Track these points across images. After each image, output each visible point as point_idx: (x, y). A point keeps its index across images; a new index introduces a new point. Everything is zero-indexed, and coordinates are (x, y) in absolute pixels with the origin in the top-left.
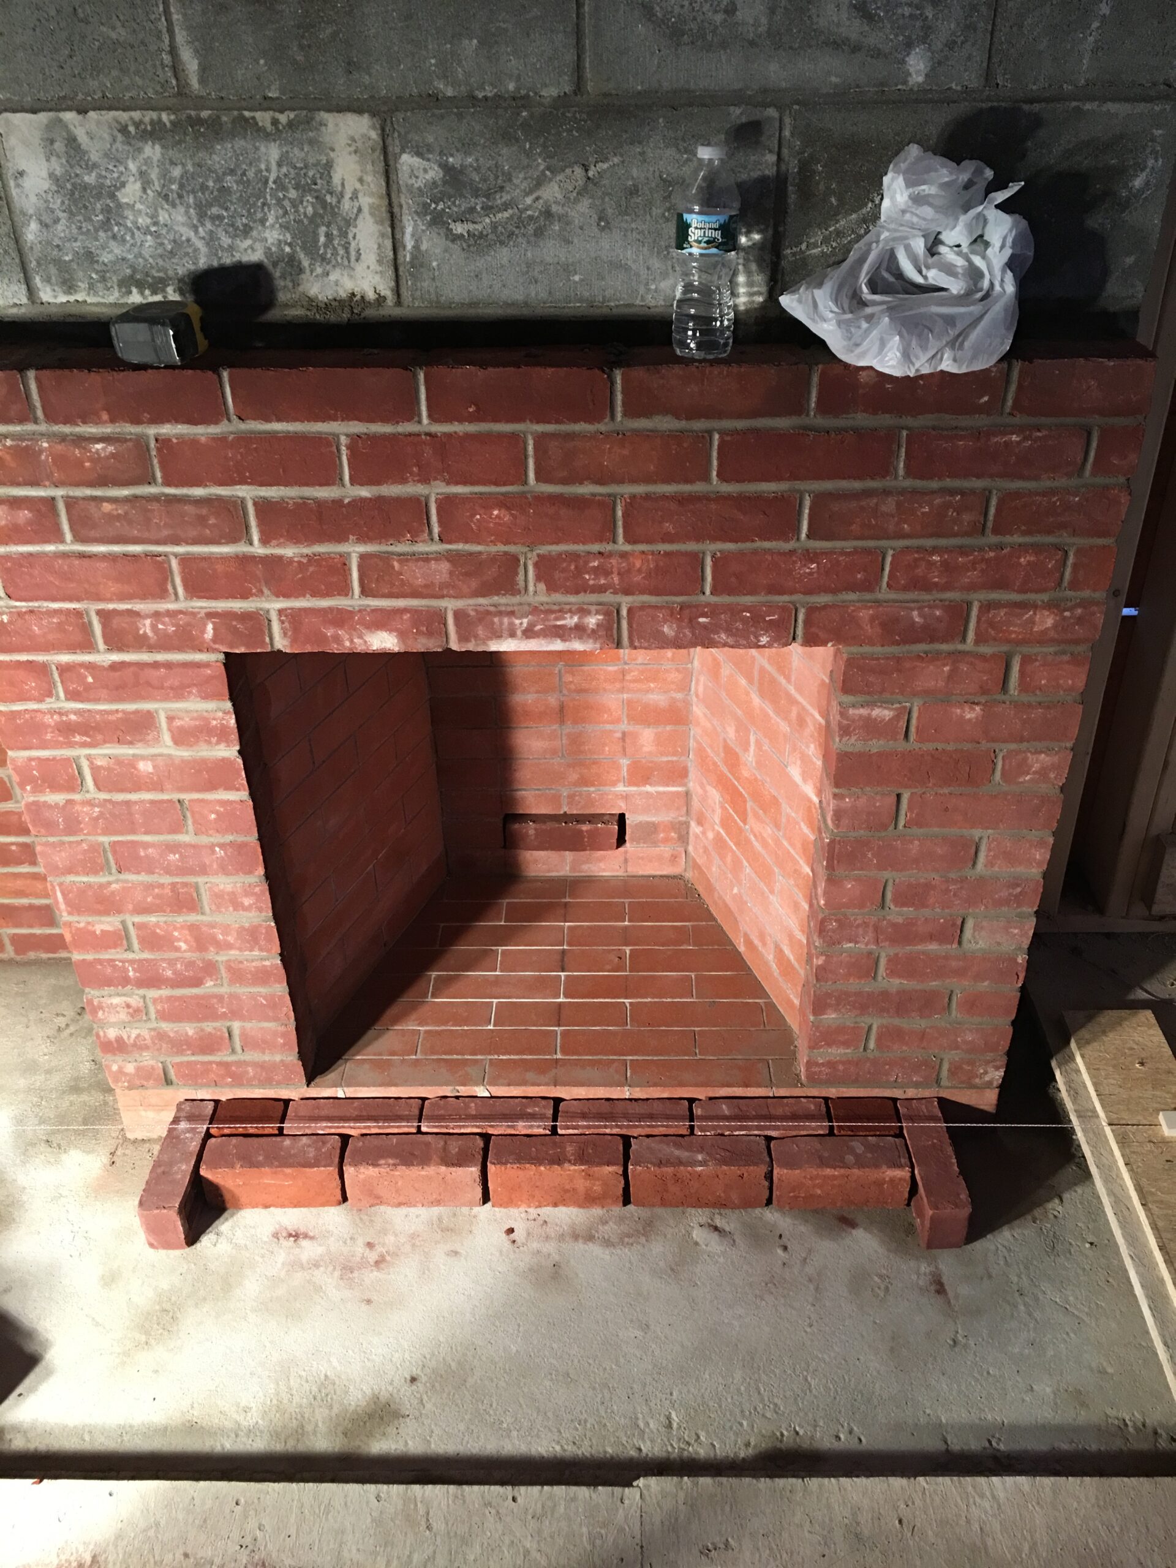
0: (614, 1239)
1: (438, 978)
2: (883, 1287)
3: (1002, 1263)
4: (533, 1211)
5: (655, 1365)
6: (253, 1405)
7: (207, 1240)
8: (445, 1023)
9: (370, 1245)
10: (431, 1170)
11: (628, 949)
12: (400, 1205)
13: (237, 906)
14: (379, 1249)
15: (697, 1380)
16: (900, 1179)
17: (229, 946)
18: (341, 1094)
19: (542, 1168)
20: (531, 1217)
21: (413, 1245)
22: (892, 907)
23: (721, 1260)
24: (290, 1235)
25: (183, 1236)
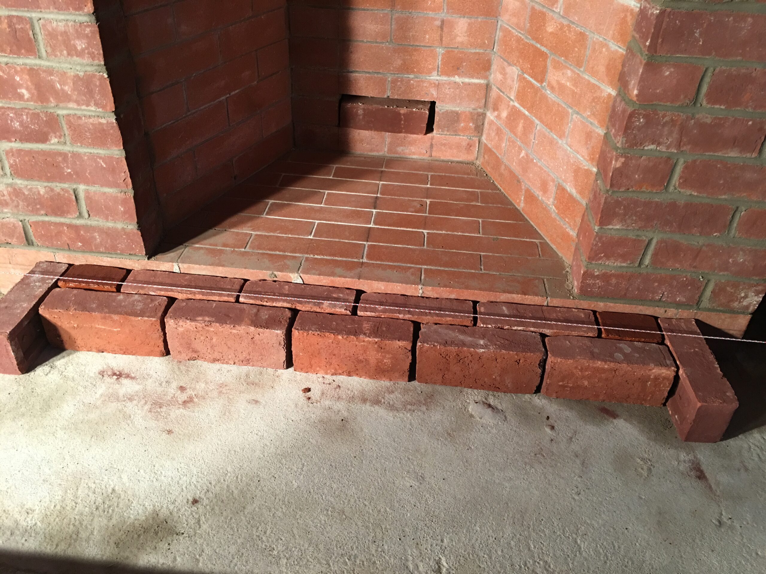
0: (398, 405)
1: (273, 204)
2: (645, 467)
3: (756, 459)
4: (329, 378)
5: (428, 513)
6: (37, 508)
7: (40, 371)
8: (274, 231)
9: (182, 389)
10: (241, 329)
11: (428, 201)
12: (215, 360)
13: (72, 51)
14: (190, 392)
15: (468, 531)
16: (664, 378)
17: (67, 98)
18: (176, 269)
19: (340, 337)
20: (327, 382)
21: (220, 392)
22: (704, 103)
23: (494, 431)
24: (114, 374)
25: (15, 362)
